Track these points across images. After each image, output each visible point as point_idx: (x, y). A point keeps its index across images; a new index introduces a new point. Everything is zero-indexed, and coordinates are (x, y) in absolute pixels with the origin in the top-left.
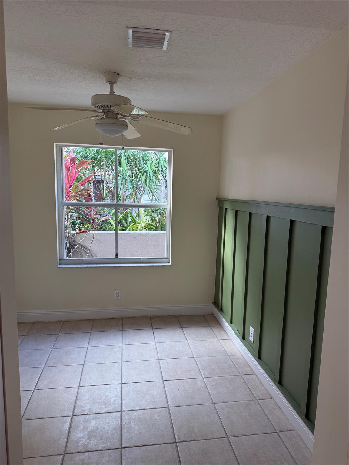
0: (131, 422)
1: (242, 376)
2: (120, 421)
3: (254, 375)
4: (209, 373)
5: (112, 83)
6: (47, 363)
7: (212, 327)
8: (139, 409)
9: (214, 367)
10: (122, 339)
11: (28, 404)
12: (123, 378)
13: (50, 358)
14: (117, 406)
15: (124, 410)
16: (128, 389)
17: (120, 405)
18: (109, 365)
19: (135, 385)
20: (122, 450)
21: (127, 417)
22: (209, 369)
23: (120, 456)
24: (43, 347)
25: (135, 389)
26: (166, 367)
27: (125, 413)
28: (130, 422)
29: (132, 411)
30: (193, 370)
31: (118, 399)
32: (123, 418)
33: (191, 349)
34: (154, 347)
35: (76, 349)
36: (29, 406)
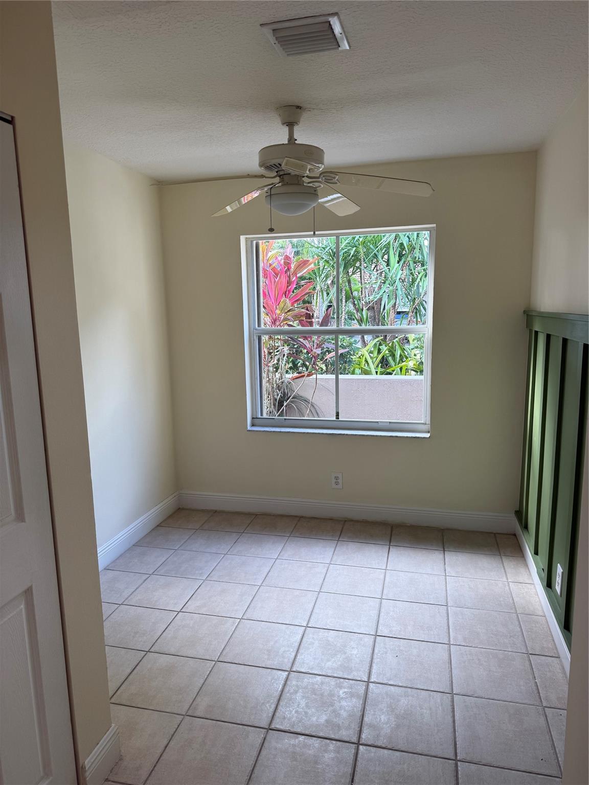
0: (298, 691)
1: (530, 656)
2: (281, 686)
3: (557, 659)
4: (465, 639)
5: (291, 125)
6: (211, 575)
7: (503, 557)
8: (318, 673)
9: (479, 630)
10: (333, 554)
11: (164, 631)
12: (312, 618)
13: (217, 568)
14: (286, 660)
15: (294, 669)
16: (313, 638)
17: (291, 661)
18: (297, 593)
19: (326, 633)
20: (268, 732)
21: (294, 683)
22: (468, 631)
23: (261, 741)
24: (214, 550)
25: (324, 639)
26: (389, 613)
27: (293, 675)
28: (296, 692)
29: (306, 675)
30: (436, 628)
31: (292, 650)
32: (288, 683)
33: (446, 591)
34: (382, 577)
35: (258, 559)
36: (164, 634)
